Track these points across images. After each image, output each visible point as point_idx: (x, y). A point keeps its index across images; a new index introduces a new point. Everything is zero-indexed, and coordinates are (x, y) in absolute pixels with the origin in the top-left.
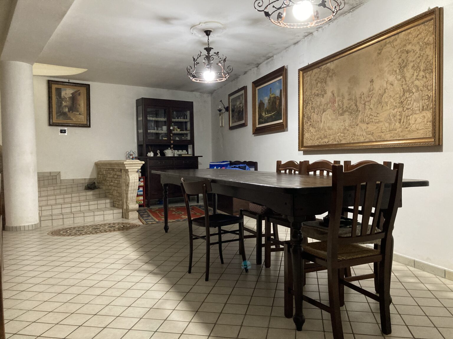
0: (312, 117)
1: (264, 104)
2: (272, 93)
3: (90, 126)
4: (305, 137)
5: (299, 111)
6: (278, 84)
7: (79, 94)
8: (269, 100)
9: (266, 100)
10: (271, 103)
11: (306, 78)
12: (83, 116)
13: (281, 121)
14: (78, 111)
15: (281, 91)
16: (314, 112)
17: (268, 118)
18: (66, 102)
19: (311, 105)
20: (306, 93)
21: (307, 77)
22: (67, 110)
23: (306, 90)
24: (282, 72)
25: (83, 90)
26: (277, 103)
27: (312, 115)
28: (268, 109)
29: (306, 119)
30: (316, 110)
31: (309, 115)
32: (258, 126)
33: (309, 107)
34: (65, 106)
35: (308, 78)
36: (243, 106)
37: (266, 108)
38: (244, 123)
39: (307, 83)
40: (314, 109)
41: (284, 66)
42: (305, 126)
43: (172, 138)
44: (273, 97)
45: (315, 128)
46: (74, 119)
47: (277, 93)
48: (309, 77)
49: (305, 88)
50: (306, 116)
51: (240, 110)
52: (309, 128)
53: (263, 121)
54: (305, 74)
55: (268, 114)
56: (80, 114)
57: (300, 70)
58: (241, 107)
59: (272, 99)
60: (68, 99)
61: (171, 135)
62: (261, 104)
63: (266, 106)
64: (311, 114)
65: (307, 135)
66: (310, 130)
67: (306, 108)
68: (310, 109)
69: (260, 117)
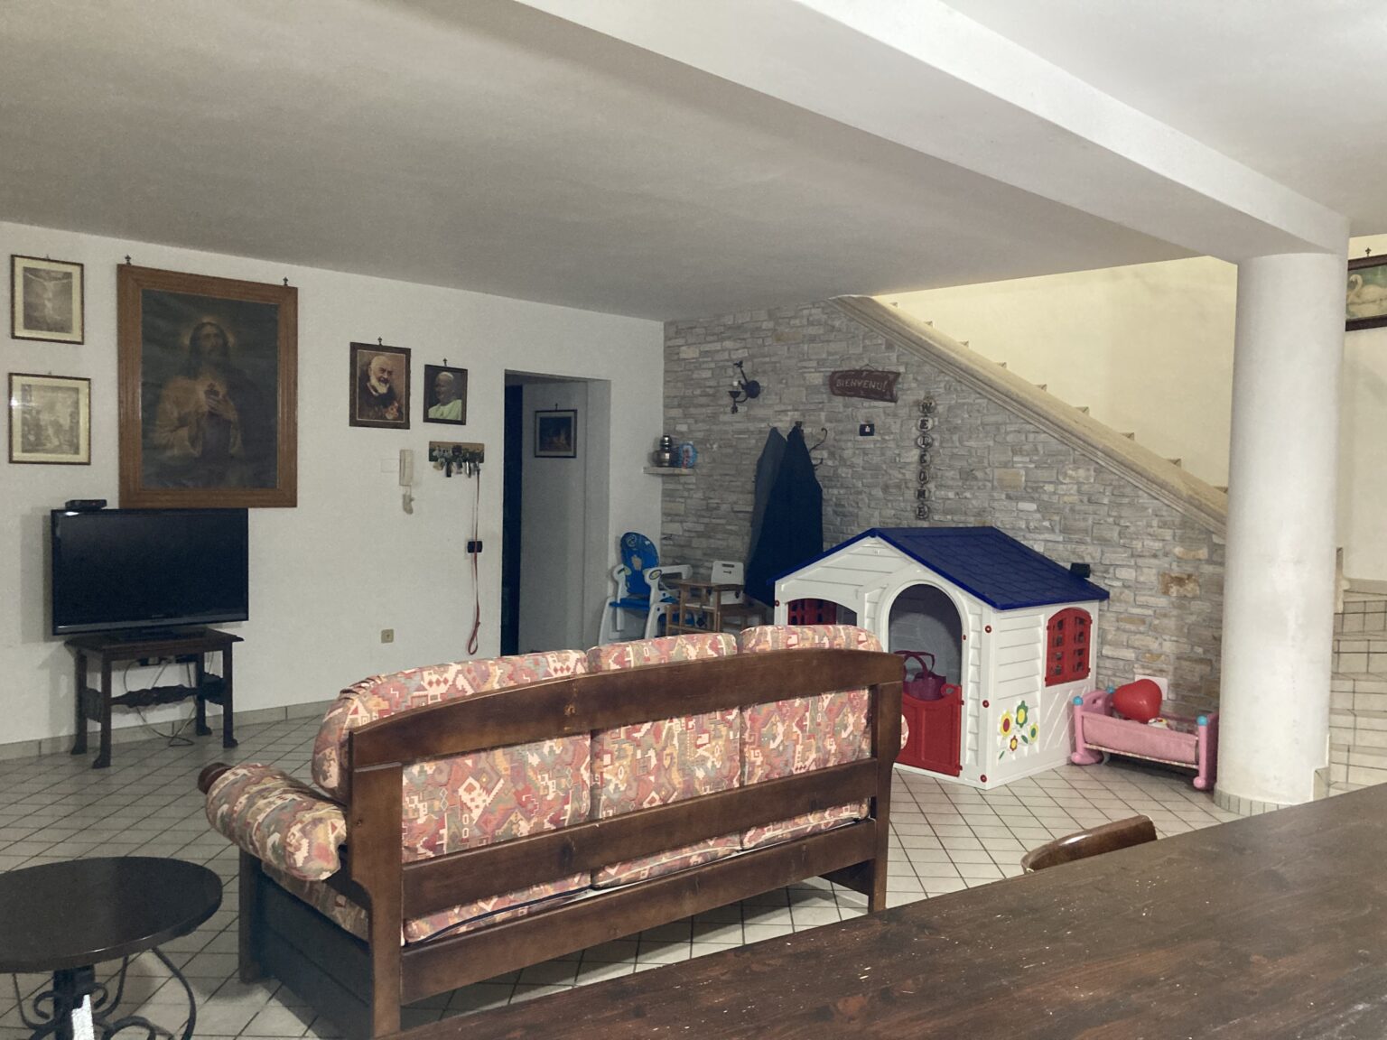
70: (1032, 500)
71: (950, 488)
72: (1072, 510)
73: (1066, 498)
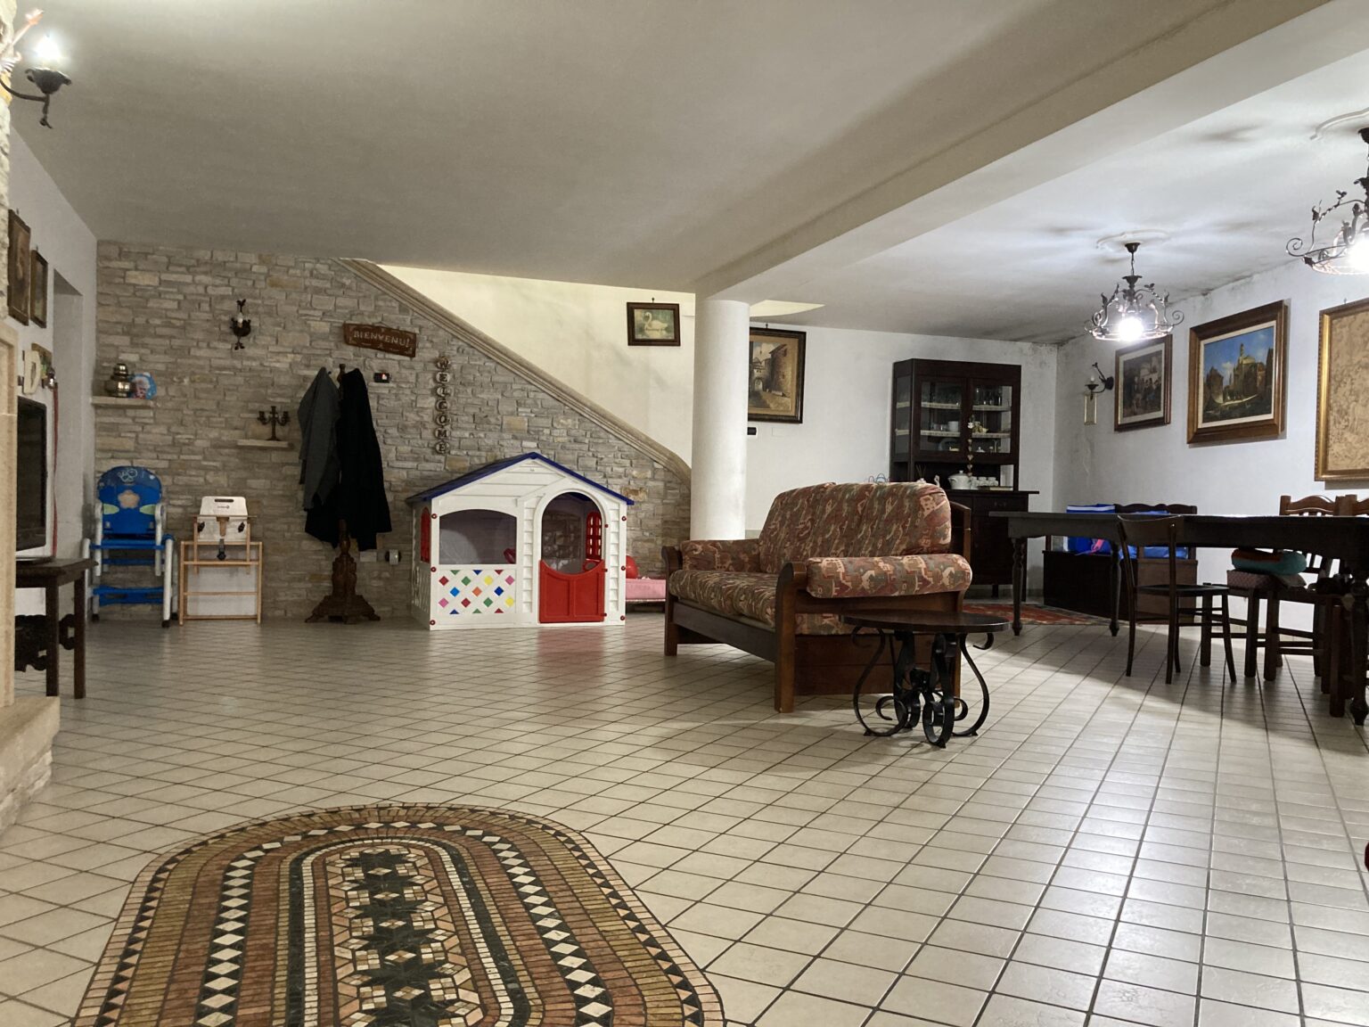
0: (1350, 411)
1: (1221, 378)
2: (1244, 355)
3: (801, 422)
4: (1330, 452)
5: (1319, 398)
6: (1262, 336)
7: (785, 353)
8: (1238, 368)
9: (1227, 370)
10: (1242, 377)
11: (1338, 330)
12: (789, 400)
13: (1270, 416)
14: (779, 389)
15: (1270, 352)
16: (1356, 401)
17: (1233, 408)
18: (759, 370)
19: (1348, 387)
20: (1339, 361)
21: (1341, 327)
22: (761, 386)
23: (1338, 353)
24: (1276, 311)
25: (792, 345)
26: (1260, 378)
27: (1352, 406)
28: (1231, 388)
29: (1335, 414)
30: (1361, 397)
31: (1345, 407)
32: (1201, 425)
33: (1345, 389)
34: (759, 378)
35: (1345, 330)
36: (1160, 378)
37: (1228, 387)
38: (1163, 418)
39: (1340, 341)
40: (1358, 396)
41: (1281, 302)
42: (1333, 430)
43: (970, 449)
44: (1247, 364)
45: (1357, 434)
46: (772, 405)
47: (1261, 357)
48: (1347, 328)
49: (1335, 351)
50: (1336, 409)
51: (1150, 388)
52: (1342, 434)
53: (1218, 414)
54: (1334, 321)
55: (1232, 399)
56: (784, 395)
57: (1322, 313)
58: (1154, 381)
59: (1244, 369)
60: (763, 364)
61: (970, 441)
62: (1213, 379)
63: (1226, 382)
64: (1349, 404)
65: (1335, 448)
66: (1346, 439)
67: (1336, 392)
68: (1348, 393)
69: (1210, 404)
70: (533, 440)
71: (466, 430)
72: (563, 447)
73: (560, 439)
